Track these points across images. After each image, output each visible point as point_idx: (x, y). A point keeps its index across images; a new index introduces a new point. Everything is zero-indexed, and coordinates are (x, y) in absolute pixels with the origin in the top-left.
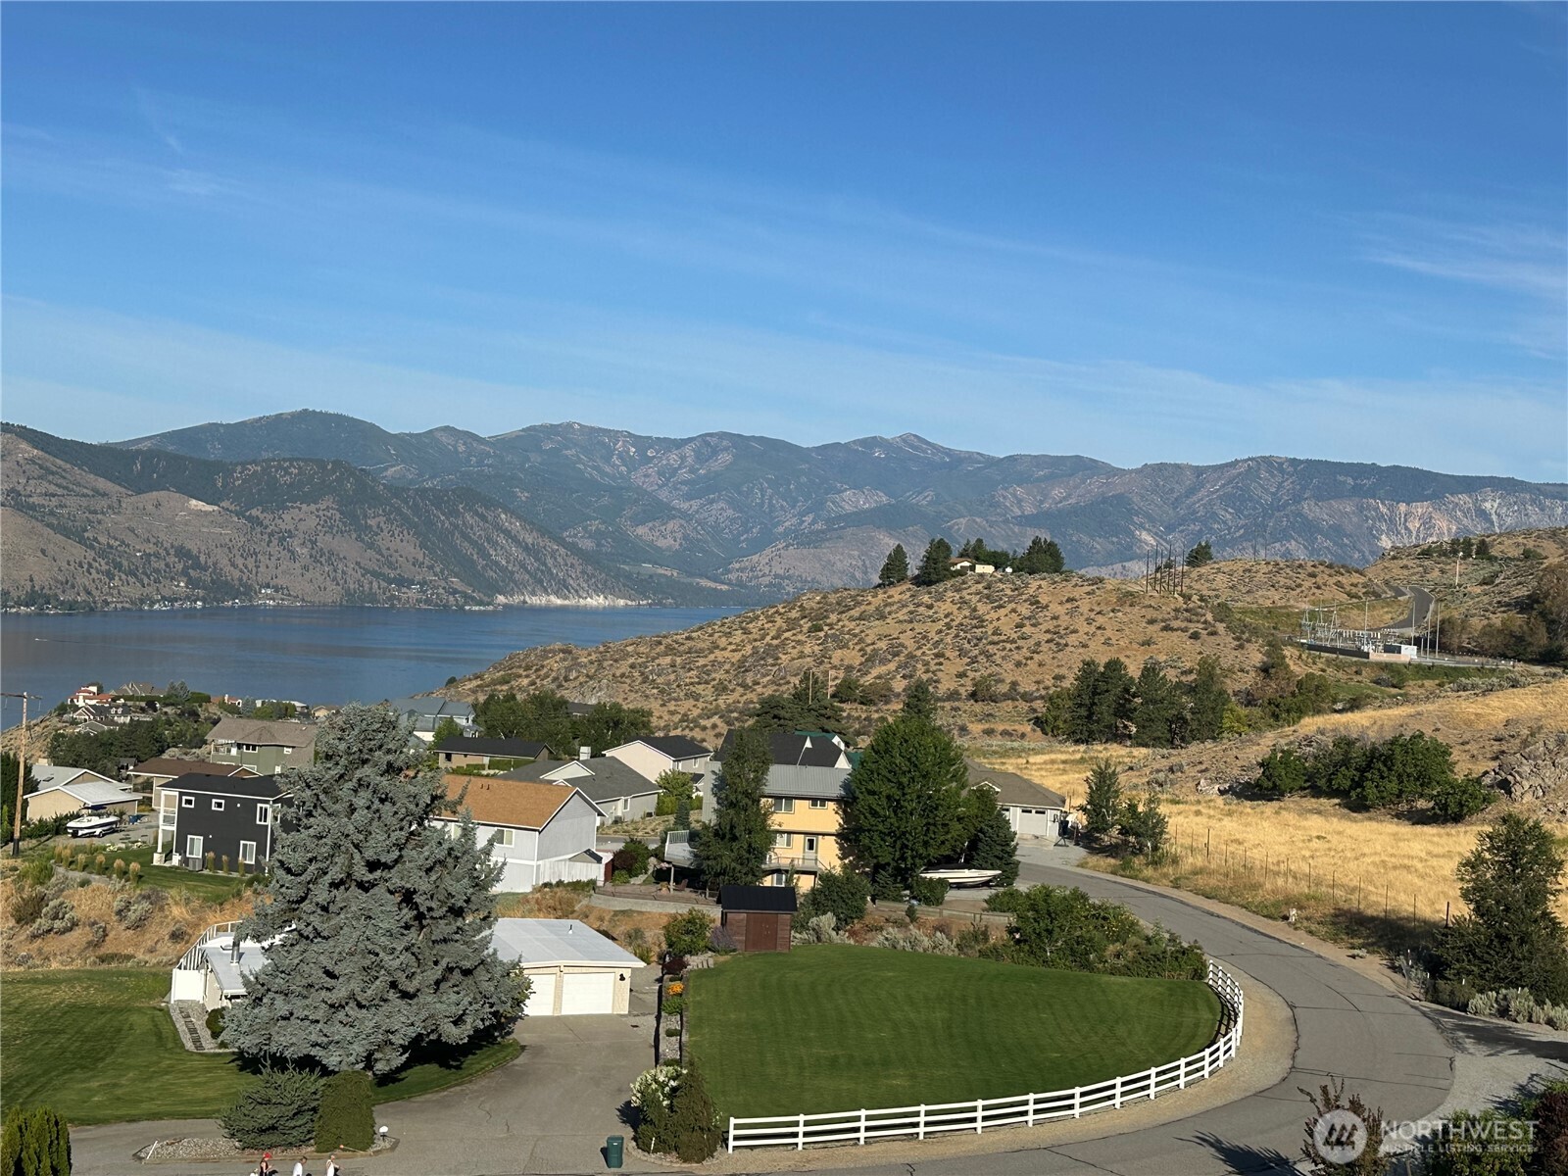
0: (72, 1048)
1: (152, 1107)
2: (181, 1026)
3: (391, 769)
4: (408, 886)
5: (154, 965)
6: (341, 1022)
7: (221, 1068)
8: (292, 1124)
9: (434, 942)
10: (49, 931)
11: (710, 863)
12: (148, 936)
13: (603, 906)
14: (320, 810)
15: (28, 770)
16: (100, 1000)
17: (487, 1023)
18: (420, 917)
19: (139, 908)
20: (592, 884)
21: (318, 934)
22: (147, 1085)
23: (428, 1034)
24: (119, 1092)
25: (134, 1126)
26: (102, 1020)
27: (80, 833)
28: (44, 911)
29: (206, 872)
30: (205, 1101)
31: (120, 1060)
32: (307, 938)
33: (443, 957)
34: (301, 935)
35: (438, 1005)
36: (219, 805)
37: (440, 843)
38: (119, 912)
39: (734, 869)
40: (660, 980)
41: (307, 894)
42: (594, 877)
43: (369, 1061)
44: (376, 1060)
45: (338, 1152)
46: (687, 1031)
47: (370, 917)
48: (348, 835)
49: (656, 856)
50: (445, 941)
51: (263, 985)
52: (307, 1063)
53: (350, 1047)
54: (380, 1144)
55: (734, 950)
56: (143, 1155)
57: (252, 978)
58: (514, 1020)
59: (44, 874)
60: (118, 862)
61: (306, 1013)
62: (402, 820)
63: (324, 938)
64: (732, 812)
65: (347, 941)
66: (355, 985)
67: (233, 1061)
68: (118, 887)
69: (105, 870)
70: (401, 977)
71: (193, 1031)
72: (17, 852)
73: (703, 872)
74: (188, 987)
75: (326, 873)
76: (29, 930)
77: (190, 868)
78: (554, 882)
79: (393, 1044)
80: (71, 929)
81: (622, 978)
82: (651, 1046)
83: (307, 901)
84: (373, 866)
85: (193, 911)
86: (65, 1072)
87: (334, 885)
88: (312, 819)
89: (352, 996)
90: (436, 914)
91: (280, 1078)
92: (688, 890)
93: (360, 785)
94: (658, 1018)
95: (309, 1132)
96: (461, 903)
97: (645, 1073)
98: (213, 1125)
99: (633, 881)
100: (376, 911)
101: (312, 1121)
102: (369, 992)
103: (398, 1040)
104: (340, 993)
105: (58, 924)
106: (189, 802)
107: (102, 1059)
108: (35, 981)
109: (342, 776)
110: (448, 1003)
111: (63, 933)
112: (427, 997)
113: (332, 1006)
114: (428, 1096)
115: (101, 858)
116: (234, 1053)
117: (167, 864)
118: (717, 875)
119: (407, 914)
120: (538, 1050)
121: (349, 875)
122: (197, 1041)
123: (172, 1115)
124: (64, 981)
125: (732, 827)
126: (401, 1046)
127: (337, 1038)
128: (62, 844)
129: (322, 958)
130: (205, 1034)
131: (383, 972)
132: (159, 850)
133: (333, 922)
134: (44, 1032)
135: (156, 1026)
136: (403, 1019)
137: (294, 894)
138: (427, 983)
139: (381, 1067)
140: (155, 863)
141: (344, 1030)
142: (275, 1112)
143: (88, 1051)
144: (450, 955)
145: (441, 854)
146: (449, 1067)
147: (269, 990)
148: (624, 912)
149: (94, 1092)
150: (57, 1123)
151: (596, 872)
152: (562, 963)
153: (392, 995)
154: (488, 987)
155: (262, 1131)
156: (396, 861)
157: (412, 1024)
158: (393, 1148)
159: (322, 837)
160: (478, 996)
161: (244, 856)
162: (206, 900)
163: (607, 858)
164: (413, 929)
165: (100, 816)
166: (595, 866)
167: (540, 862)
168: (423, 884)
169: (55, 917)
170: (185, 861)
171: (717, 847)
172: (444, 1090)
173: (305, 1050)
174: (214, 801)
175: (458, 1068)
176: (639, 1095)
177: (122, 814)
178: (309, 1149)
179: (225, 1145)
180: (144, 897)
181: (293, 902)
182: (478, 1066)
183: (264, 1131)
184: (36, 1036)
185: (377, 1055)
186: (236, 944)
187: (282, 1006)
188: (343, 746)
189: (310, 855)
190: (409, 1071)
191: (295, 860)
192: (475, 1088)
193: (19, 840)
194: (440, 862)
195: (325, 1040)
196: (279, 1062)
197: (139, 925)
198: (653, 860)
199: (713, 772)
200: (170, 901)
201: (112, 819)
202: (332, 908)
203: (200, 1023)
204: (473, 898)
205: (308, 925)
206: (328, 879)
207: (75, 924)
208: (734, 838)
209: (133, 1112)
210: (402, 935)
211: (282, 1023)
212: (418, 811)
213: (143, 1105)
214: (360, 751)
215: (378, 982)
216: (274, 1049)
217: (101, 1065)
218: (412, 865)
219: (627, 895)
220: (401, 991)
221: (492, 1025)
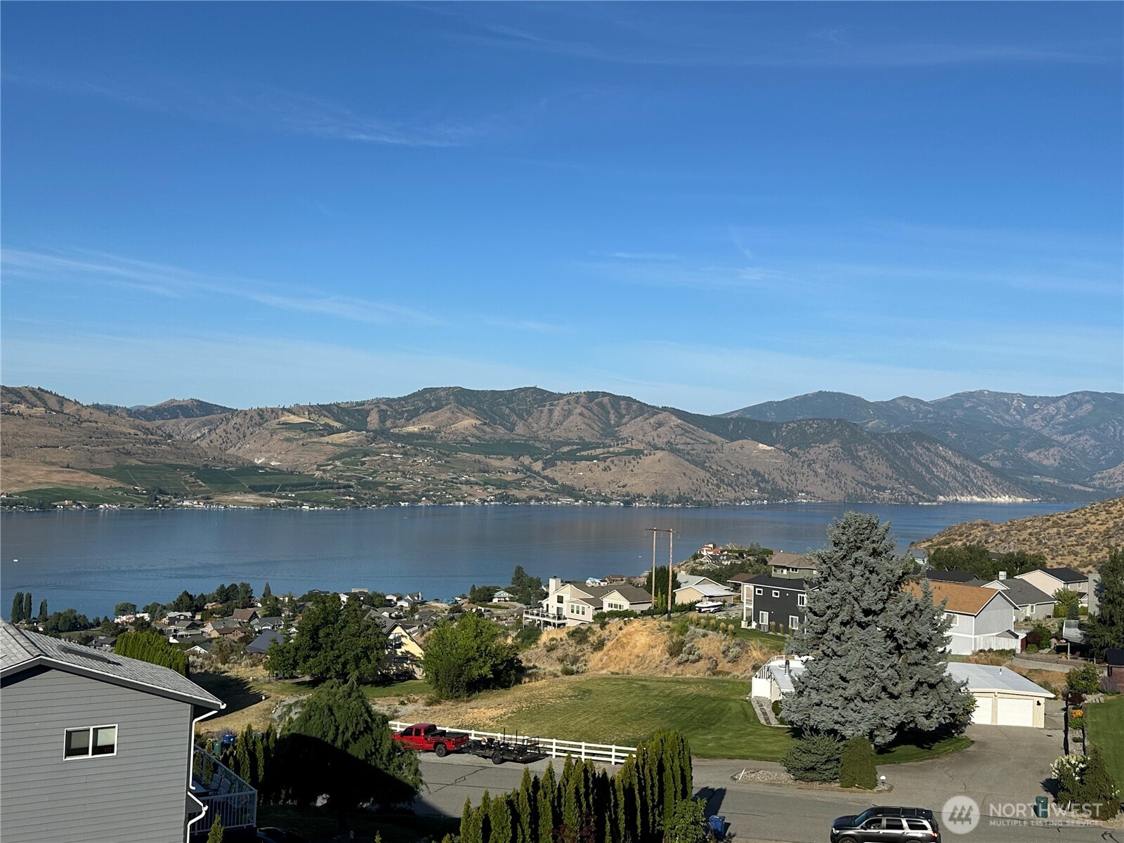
0: (697, 717)
1: (742, 752)
2: (758, 711)
3: (875, 553)
4: (890, 626)
5: (743, 678)
6: (852, 710)
7: (782, 736)
8: (825, 767)
9: (909, 664)
10: (687, 661)
11: (1095, 640)
12: (740, 667)
13: (1021, 666)
14: (832, 577)
15: (675, 576)
16: (713, 694)
17: (947, 721)
18: (899, 647)
19: (735, 651)
20: (1013, 652)
21: (835, 654)
22: (738, 740)
23: (909, 723)
24: (723, 742)
25: (732, 761)
26: (714, 704)
27: (703, 610)
28: (684, 649)
29: (771, 633)
30: (772, 752)
31: (724, 726)
32: (828, 656)
33: (915, 675)
34: (825, 654)
35: (914, 704)
36: (777, 594)
37: (909, 601)
38: (724, 652)
39: (1114, 645)
40: (1065, 709)
41: (827, 629)
42: (1014, 648)
43: (871, 735)
44: (876, 736)
45: (854, 789)
46: (1088, 739)
47: (867, 646)
48: (850, 593)
49: (1056, 638)
50: (916, 664)
51: (803, 683)
52: (833, 732)
53: (859, 726)
54: (881, 787)
55: (1119, 693)
56: (736, 777)
57: (797, 679)
58: (965, 725)
59: (683, 630)
60: (722, 624)
61: (830, 702)
62: (884, 584)
63: (838, 656)
64: (1110, 606)
65: (853, 658)
66: (860, 687)
67: (788, 732)
68: (723, 638)
69: (715, 628)
70: (889, 684)
71: (765, 714)
72: (669, 618)
73: (1091, 646)
74: (762, 689)
75: (837, 616)
76: (676, 660)
77: (762, 630)
78: (987, 649)
79: (886, 726)
80: (698, 661)
81: (1039, 704)
82: (1062, 749)
83: (827, 633)
84: (867, 612)
85: (764, 654)
86: (693, 729)
87: (844, 624)
88: (827, 583)
89: (858, 694)
90: (908, 646)
91: (816, 738)
92: (1080, 658)
93: (856, 562)
94: (1066, 732)
95: (835, 774)
96: (925, 640)
97: (1060, 757)
98: (776, 765)
99: (1040, 651)
100: (870, 642)
101: (837, 767)
102: (869, 692)
103: (889, 724)
104: (850, 691)
105: (691, 657)
106: (759, 592)
107: (714, 724)
108: (678, 682)
109: (845, 557)
110: (920, 704)
111: (694, 662)
112: (906, 699)
113: (846, 699)
114: (910, 763)
115: (713, 622)
116: (789, 728)
117: (749, 628)
118: (1102, 648)
119: (892, 645)
120: (983, 744)
121: (852, 618)
122: (767, 719)
123: (754, 758)
124: (693, 683)
125: (1111, 616)
126: (891, 728)
127: (850, 719)
128: (693, 615)
129: (838, 668)
130: (772, 715)
131: (877, 680)
132: (745, 619)
133: (844, 647)
134: (682, 708)
135: (743, 709)
136: (892, 711)
137: (819, 628)
138: (906, 690)
139: (879, 740)
140: (743, 627)
141: (854, 715)
142: (814, 758)
143: (706, 719)
144: (921, 673)
145: (911, 607)
146: (924, 748)
147: (807, 687)
148: (1036, 670)
149: (710, 741)
150: (682, 741)
151: (1016, 644)
152: (996, 690)
153: (883, 695)
154: (947, 697)
155: (807, 770)
156: (883, 610)
157: (898, 715)
158: (890, 790)
159: (836, 593)
160: (940, 702)
161: (792, 625)
162: (771, 648)
163: (1022, 635)
164: (895, 655)
165: (713, 601)
166: (1014, 640)
167: (976, 636)
168: (900, 626)
169: (690, 654)
170: (759, 626)
171: (1100, 630)
172: (920, 761)
173: (831, 726)
174: (773, 591)
175: (929, 749)
176: (1057, 771)
177: (724, 602)
178: (837, 785)
179: (785, 777)
180: (737, 645)
181: (818, 633)
182: (943, 750)
183: (808, 770)
184: (678, 709)
185: (876, 733)
186: (787, 663)
187: (815, 697)
188: (844, 538)
189: (827, 604)
190: (897, 748)
191: (819, 607)
192: (942, 761)
193: (671, 612)
194: (911, 613)
195: (843, 720)
196: (815, 731)
197: (735, 660)
198: (1054, 641)
199: (1095, 581)
200: (751, 648)
201: (719, 603)
202: (843, 638)
203: (768, 710)
204: (933, 638)
205: (829, 648)
206: (839, 620)
207: (700, 658)
208: (1113, 624)
209: (731, 754)
210: (888, 658)
211: (815, 707)
212: (895, 579)
213: (736, 751)
214: (856, 541)
215: (874, 686)
216: (812, 724)
217: (713, 727)
218: (891, 613)
219: (1037, 660)
220: (889, 693)
221: (950, 723)
